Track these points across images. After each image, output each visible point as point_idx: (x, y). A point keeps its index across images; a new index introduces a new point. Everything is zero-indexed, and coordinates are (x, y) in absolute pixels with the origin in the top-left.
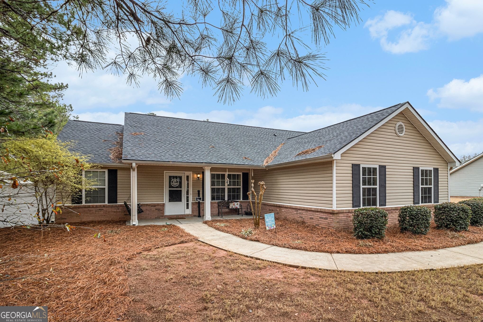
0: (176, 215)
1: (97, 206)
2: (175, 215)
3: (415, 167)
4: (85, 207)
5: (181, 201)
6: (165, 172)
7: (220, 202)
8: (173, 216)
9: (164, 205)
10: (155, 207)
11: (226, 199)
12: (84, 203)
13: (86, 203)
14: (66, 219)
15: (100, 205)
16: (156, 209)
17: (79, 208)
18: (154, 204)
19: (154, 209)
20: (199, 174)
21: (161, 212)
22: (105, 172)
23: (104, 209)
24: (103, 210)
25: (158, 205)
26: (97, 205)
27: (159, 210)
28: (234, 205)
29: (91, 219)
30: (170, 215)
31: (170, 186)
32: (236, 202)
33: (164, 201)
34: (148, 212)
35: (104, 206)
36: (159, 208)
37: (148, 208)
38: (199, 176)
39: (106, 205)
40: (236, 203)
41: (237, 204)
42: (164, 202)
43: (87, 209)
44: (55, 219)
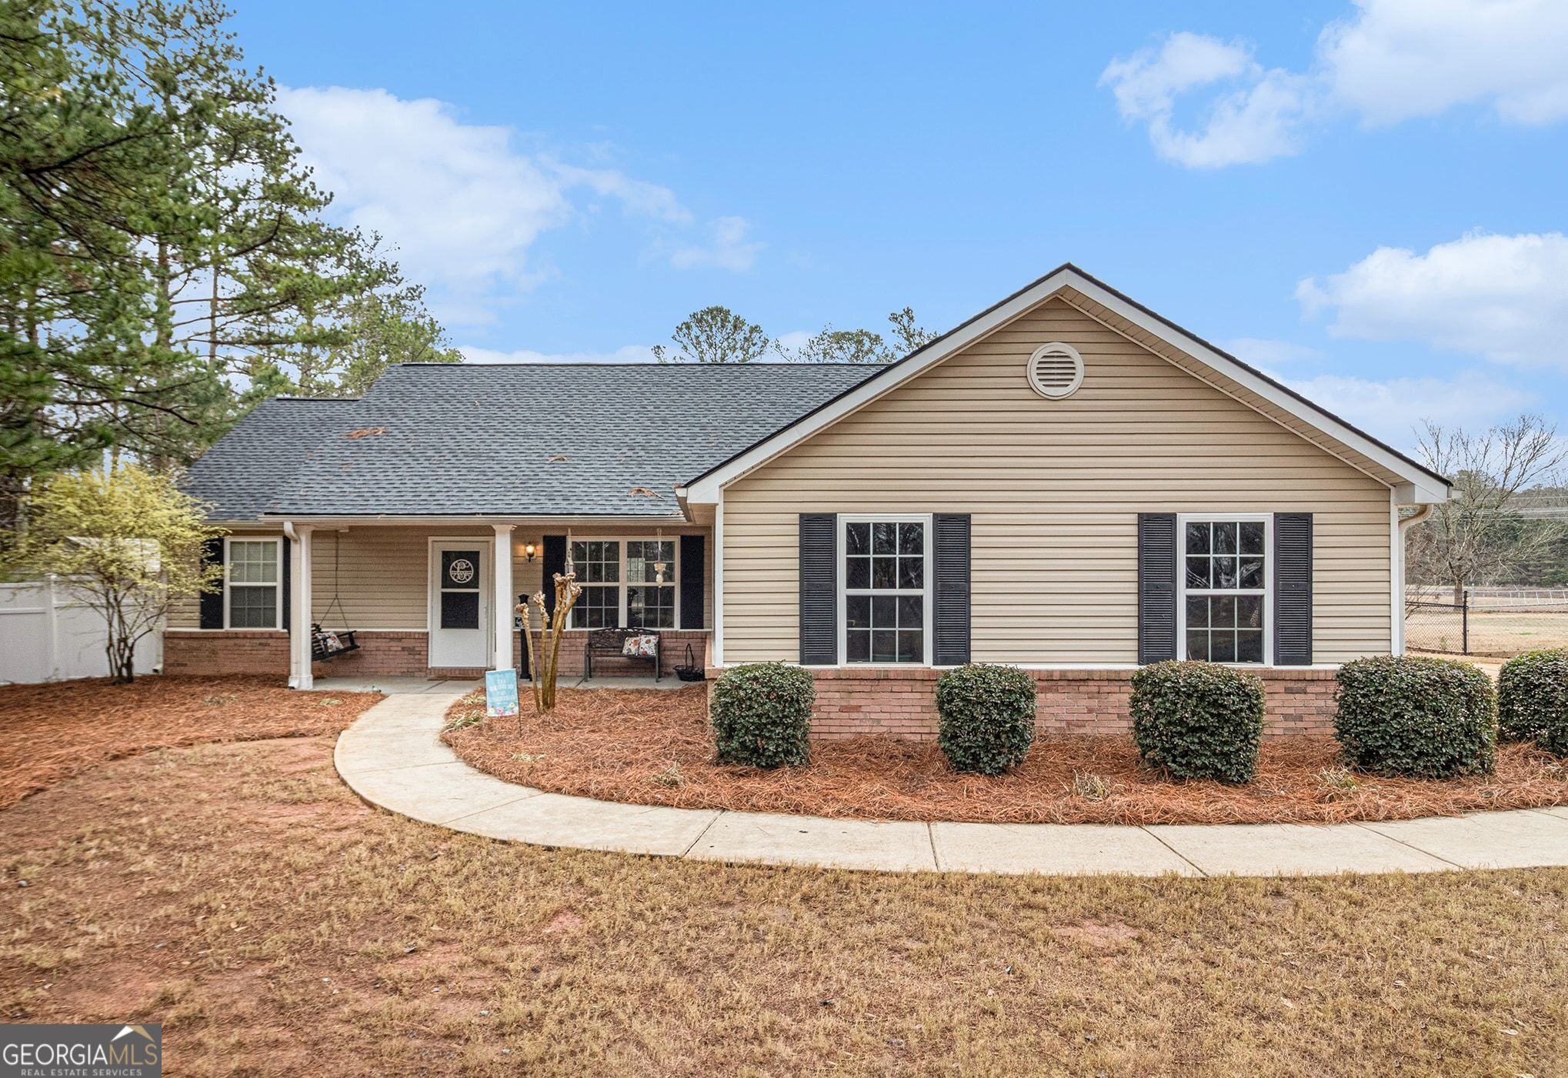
0: (460, 669)
1: (254, 636)
2: (456, 669)
3: (1148, 514)
4: (228, 636)
5: (476, 627)
6: (430, 539)
7: (596, 633)
8: (451, 669)
9: (425, 637)
10: (400, 644)
11: (623, 622)
12: (227, 627)
13: (232, 626)
14: (186, 665)
15: (262, 633)
16: (403, 649)
17: (214, 638)
18: (397, 633)
19: (396, 646)
20: (530, 543)
21: (417, 657)
22: (275, 543)
23: (270, 641)
24: (267, 645)
25: (409, 636)
26: (254, 633)
27: (411, 651)
28: (637, 643)
29: (240, 668)
30: (443, 669)
31: (447, 581)
32: (646, 633)
33: (429, 625)
34: (380, 656)
35: (271, 636)
36: (411, 646)
37: (382, 644)
38: (530, 549)
39: (277, 632)
40: (643, 638)
41: (648, 642)
42: (428, 630)
43: (231, 642)
44: (165, 664)
